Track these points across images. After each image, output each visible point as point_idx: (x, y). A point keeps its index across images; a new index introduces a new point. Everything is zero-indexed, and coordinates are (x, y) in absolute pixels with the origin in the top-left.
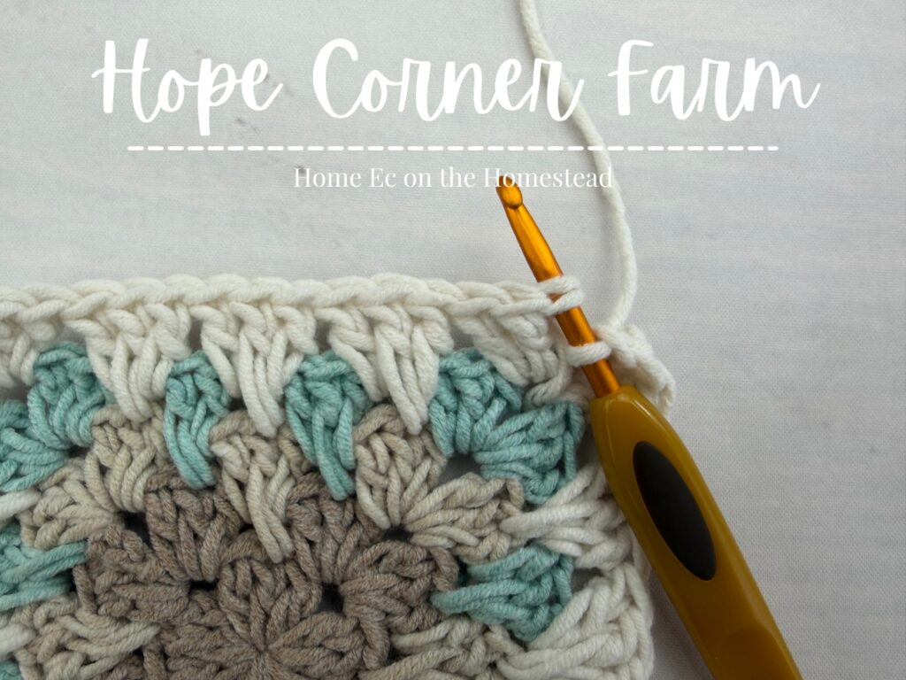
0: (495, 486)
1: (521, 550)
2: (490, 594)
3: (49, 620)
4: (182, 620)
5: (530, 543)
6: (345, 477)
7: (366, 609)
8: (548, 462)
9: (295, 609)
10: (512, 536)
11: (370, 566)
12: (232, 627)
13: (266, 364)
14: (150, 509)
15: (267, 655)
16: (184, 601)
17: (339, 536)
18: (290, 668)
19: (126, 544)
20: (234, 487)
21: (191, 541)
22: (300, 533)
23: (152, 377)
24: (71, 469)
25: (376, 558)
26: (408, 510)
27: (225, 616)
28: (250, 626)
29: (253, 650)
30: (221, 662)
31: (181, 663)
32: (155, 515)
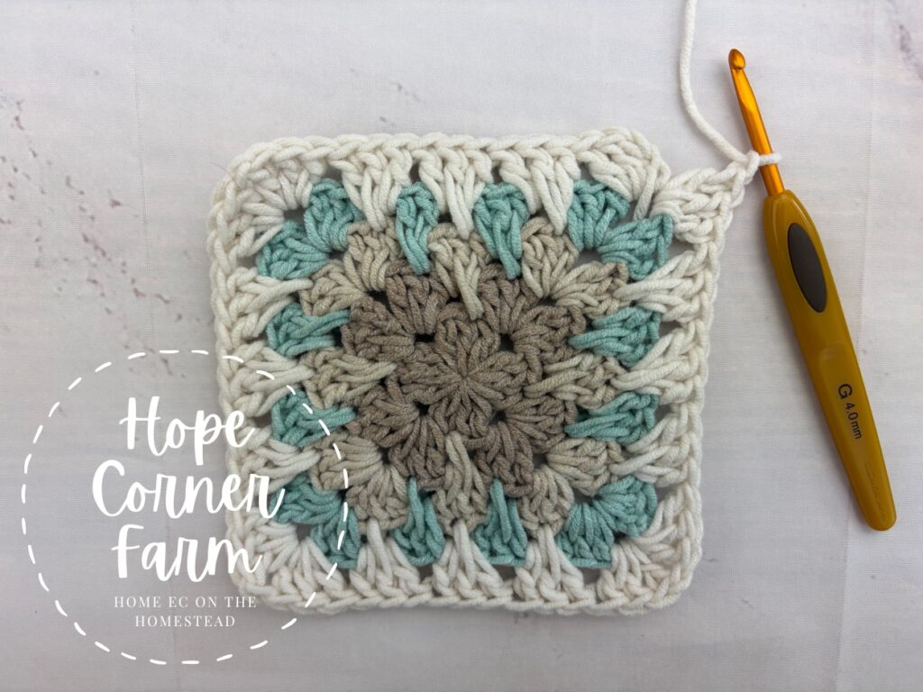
0: (609, 267)
1: (628, 308)
2: (607, 337)
3: (325, 362)
4: (412, 359)
5: (634, 304)
6: (516, 263)
7: (529, 347)
8: (645, 253)
9: (485, 350)
10: (621, 300)
11: (531, 322)
12: (446, 363)
13: (462, 188)
14: (390, 287)
15: (468, 379)
16: (412, 348)
17: (512, 303)
18: (484, 385)
19: (376, 309)
20: (445, 272)
21: (417, 307)
22: (488, 301)
23: (388, 196)
24: (332, 266)
25: (535, 316)
26: (555, 284)
27: (440, 355)
28: (457, 360)
29: (459, 376)
30: (439, 385)
31: (412, 386)
32: (394, 291)
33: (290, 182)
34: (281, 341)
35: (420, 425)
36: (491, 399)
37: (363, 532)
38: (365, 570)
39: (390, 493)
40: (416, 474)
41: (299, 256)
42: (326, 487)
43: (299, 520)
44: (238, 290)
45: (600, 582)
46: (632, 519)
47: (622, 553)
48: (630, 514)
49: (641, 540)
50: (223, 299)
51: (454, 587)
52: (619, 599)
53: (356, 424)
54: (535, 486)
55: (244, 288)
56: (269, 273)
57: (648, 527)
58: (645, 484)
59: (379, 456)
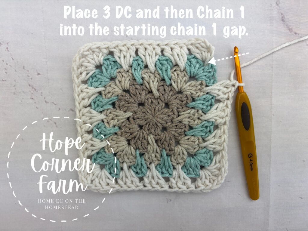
0: (199, 82)
1: (206, 95)
2: (199, 104)
3: (110, 113)
4: (138, 111)
5: (207, 93)
6: (169, 80)
7: (174, 107)
8: (210, 76)
9: (160, 108)
10: (203, 92)
11: (174, 99)
12: (148, 112)
13: (152, 57)
14: (131, 89)
15: (155, 117)
16: (137, 108)
17: (168, 93)
18: (160, 118)
19: (127, 95)
20: (147, 83)
21: (139, 94)
22: (160, 92)
23: (129, 60)
24: (112, 83)
25: (176, 97)
26: (182, 87)
27: (146, 110)
28: (151, 111)
29: (152, 116)
30: (146, 119)
31: (138, 120)
32: (132, 90)
33: (97, 56)
34: (96, 107)
35: (140, 132)
36: (162, 123)
37: (122, 167)
38: (122, 178)
39: (130, 154)
40: (139, 148)
41: (101, 80)
42: (110, 152)
43: (101, 163)
44: (82, 91)
45: (196, 182)
46: (205, 161)
47: (203, 172)
48: (205, 160)
49: (208, 168)
50: (77, 94)
51: (150, 184)
52: (202, 187)
53: (120, 132)
54: (175, 151)
55: (83, 91)
56: (92, 86)
57: (211, 164)
58: (210, 150)
59: (127, 143)
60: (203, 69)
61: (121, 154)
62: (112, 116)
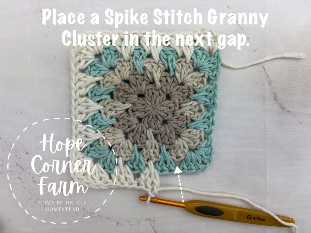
0: (202, 74)
2: (202, 96)
3: (108, 104)
4: (137, 103)
6: (173, 71)
7: (175, 98)
8: (214, 68)
9: (161, 99)
12: (148, 104)
14: (130, 78)
15: (155, 109)
16: (137, 99)
17: (170, 84)
18: (160, 111)
19: (126, 85)
20: (149, 73)
21: (139, 84)
22: (163, 83)
23: (131, 49)
24: (111, 72)
25: (177, 89)
26: (185, 78)
27: (146, 101)
28: (151, 103)
29: (152, 108)
30: (145, 111)
31: (137, 112)
32: (132, 79)
34: (93, 96)
35: (139, 125)
36: (163, 116)
39: (127, 148)
40: (137, 142)
41: (100, 69)
42: (105, 145)
43: (94, 156)
44: (79, 80)
50: (74, 82)
51: (145, 182)
53: (117, 124)
54: (176, 145)
55: (81, 79)
56: (90, 75)
59: (124, 136)
60: (209, 61)
61: (117, 147)
62: (110, 106)
